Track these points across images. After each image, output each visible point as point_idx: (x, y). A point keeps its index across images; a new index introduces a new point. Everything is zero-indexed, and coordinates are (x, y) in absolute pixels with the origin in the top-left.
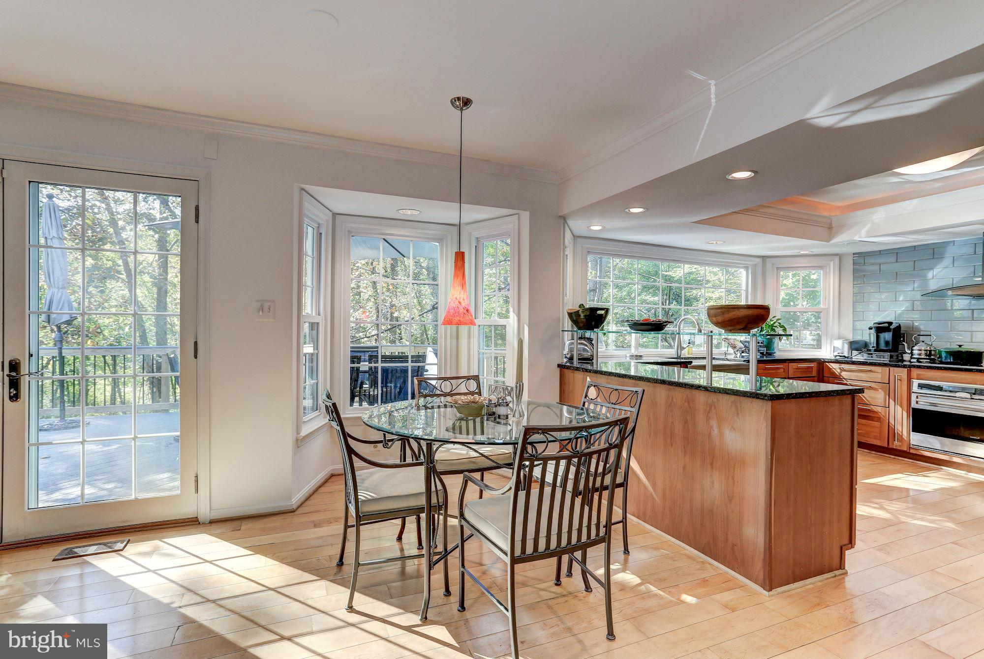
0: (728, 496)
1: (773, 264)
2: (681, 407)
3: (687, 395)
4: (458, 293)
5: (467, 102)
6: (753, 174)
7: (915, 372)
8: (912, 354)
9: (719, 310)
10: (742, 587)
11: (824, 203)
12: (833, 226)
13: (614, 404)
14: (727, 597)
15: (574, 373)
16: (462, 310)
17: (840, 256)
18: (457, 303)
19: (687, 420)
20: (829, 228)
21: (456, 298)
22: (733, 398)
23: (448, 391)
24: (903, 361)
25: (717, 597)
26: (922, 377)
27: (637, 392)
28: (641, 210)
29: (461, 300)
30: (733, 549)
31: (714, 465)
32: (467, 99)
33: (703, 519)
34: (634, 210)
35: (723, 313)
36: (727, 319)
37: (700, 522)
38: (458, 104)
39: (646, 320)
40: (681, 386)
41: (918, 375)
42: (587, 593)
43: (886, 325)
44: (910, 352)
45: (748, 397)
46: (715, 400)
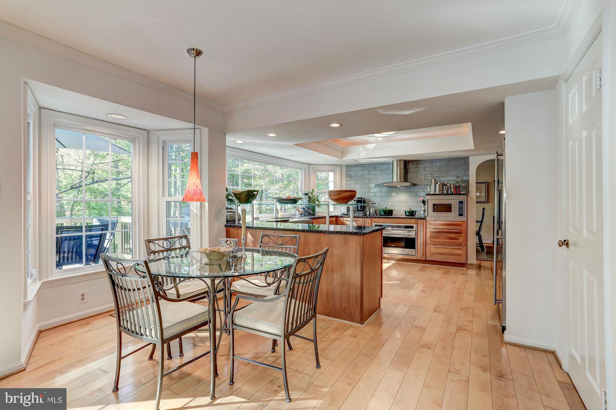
0: (341, 284)
1: (313, 168)
2: (314, 243)
3: (317, 237)
4: (196, 180)
5: (199, 53)
6: (340, 126)
7: (374, 220)
8: (370, 212)
9: (337, 193)
10: (351, 326)
11: (341, 141)
12: (344, 152)
13: (281, 245)
14: (349, 332)
15: (237, 230)
16: (199, 192)
17: (341, 166)
18: (195, 187)
19: (317, 250)
20: (342, 153)
21: (194, 184)
22: (343, 236)
23: (168, 247)
24: (366, 215)
25: (346, 333)
26: (376, 222)
27: (296, 237)
28: (274, 135)
29: (198, 185)
30: (345, 310)
31: (334, 270)
32: (200, 51)
33: (328, 299)
34: (270, 135)
35: (339, 194)
36: (341, 197)
37: (326, 301)
38: (193, 52)
39: (289, 197)
40: (314, 232)
41: (374, 221)
42: (291, 351)
43: (360, 199)
44: (369, 211)
45: (352, 234)
46: (333, 238)
